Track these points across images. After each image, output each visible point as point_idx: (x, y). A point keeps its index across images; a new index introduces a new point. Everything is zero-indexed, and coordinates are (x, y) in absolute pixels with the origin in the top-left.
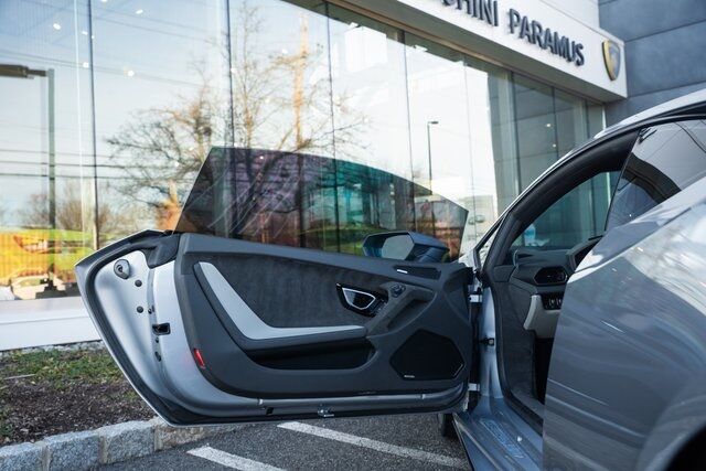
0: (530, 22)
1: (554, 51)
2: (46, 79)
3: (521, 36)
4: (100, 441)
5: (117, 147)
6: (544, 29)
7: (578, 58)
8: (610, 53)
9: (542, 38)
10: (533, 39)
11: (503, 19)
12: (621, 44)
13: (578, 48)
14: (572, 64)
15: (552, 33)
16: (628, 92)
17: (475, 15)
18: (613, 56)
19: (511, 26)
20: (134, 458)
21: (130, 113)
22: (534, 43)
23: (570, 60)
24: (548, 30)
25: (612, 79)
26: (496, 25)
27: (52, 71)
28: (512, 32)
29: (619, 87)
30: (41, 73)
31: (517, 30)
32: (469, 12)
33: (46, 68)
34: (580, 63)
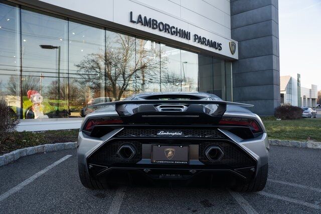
0: (202, 37)
1: (210, 46)
2: (58, 49)
3: (199, 42)
4: (65, 145)
5: (79, 68)
6: (207, 39)
9: (206, 43)
10: (202, 43)
11: (192, 37)
12: (237, 43)
13: (219, 45)
15: (210, 40)
16: (239, 58)
17: (182, 37)
18: (233, 47)
19: (195, 39)
20: (71, 149)
21: (84, 56)
22: (203, 44)
23: (216, 49)
25: (232, 54)
26: (190, 39)
27: (60, 47)
28: (195, 41)
29: (236, 56)
30: (56, 48)
31: (197, 41)
32: (180, 36)
33: (58, 46)
34: (220, 49)
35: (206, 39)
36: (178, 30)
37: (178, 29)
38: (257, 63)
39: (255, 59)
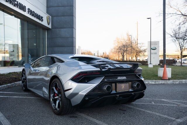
0: (32, 11)
1: (37, 18)
7: (42, 20)
8: (49, 19)
9: (35, 15)
10: (33, 15)
11: (27, 10)
12: (51, 17)
13: (42, 18)
14: (41, 21)
16: (52, 28)
17: (21, 9)
19: (28, 12)
24: (36, 13)
25: (48, 24)
26: (25, 11)
29: (50, 26)
31: (30, 13)
32: (19, 8)
34: (42, 21)
35: (34, 13)
36: (19, 4)
37: (19, 2)
38: (63, 32)
39: (62, 29)
